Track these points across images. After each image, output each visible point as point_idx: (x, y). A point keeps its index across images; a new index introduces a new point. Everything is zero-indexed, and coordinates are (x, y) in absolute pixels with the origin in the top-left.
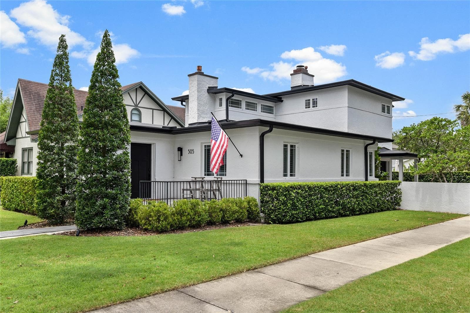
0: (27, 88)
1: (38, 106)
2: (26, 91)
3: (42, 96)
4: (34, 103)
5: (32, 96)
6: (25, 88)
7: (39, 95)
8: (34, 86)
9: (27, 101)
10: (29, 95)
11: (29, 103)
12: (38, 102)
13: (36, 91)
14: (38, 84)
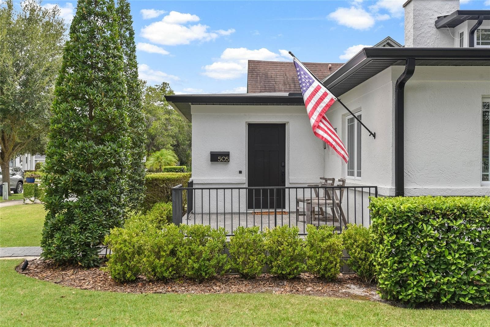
0: (255, 70)
1: (263, 88)
2: (253, 74)
3: (270, 76)
4: (259, 86)
5: (258, 78)
6: (253, 69)
7: (267, 76)
8: (263, 66)
9: (252, 84)
10: (255, 78)
11: (254, 86)
12: (264, 84)
13: (265, 72)
14: (269, 63)
